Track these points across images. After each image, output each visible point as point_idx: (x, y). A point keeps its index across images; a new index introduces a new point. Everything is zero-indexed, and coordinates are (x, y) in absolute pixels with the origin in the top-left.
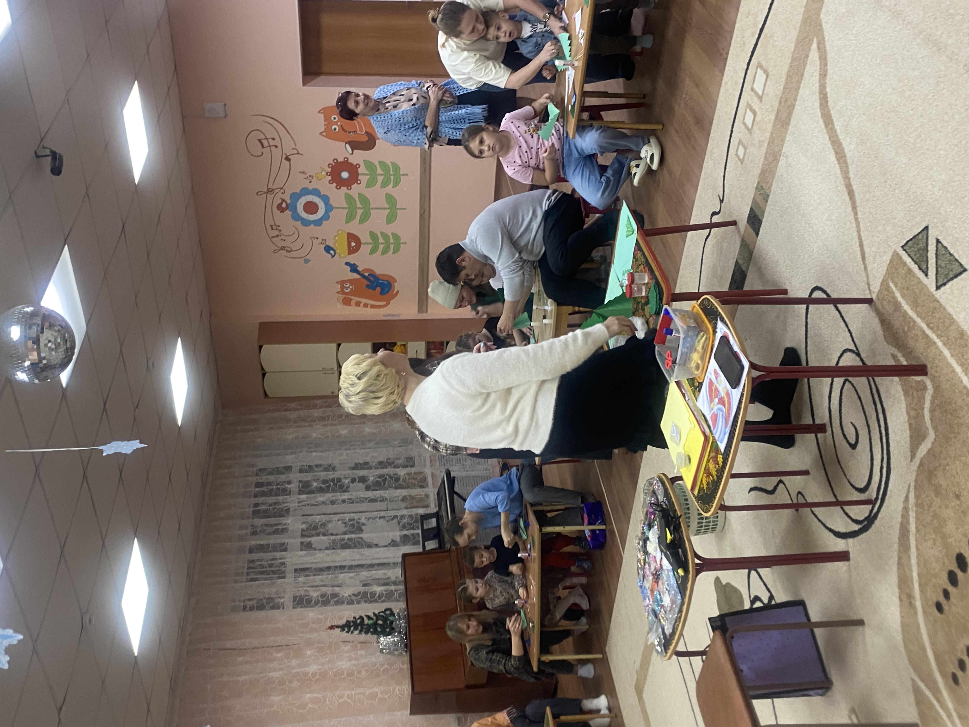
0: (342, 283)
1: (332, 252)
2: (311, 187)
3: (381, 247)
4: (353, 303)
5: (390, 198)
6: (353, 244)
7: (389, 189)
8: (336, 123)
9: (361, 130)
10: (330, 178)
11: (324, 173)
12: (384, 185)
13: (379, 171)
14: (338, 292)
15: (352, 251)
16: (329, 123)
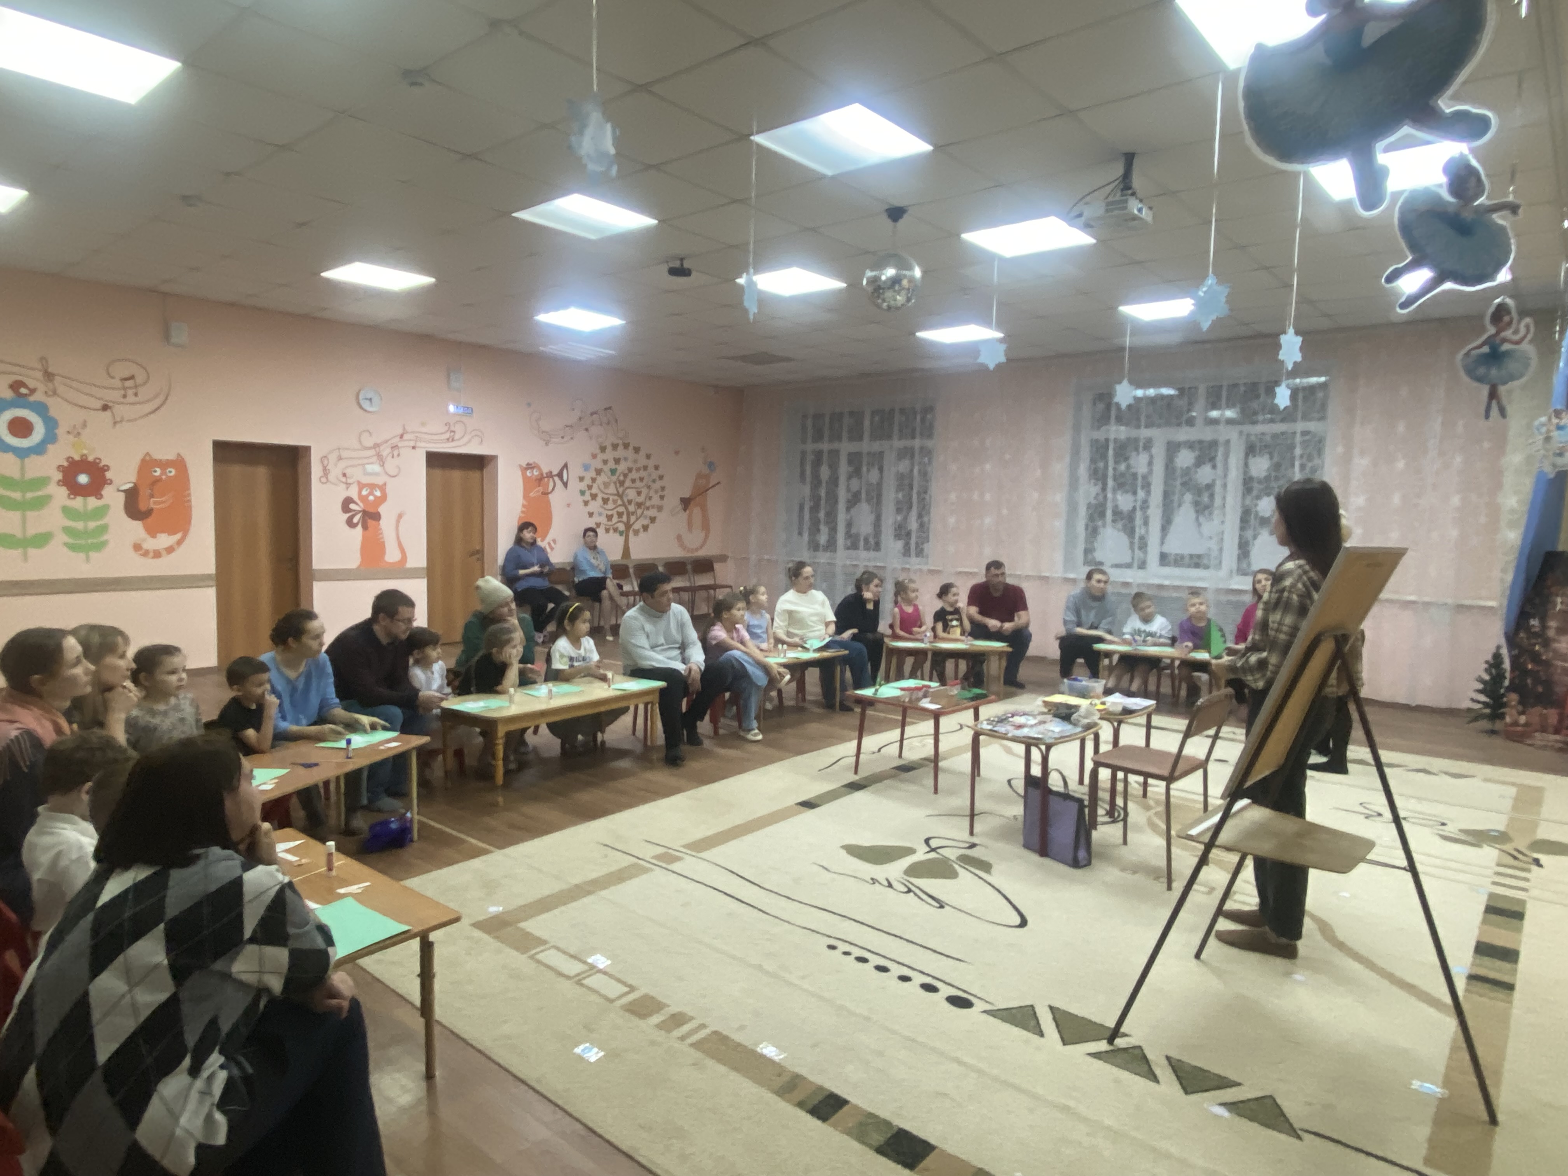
2: (61, 431)
7: (62, 538)
8: (163, 473)
9: (155, 503)
10: (77, 458)
11: (85, 452)
12: (67, 530)
13: (91, 524)
16: (164, 465)
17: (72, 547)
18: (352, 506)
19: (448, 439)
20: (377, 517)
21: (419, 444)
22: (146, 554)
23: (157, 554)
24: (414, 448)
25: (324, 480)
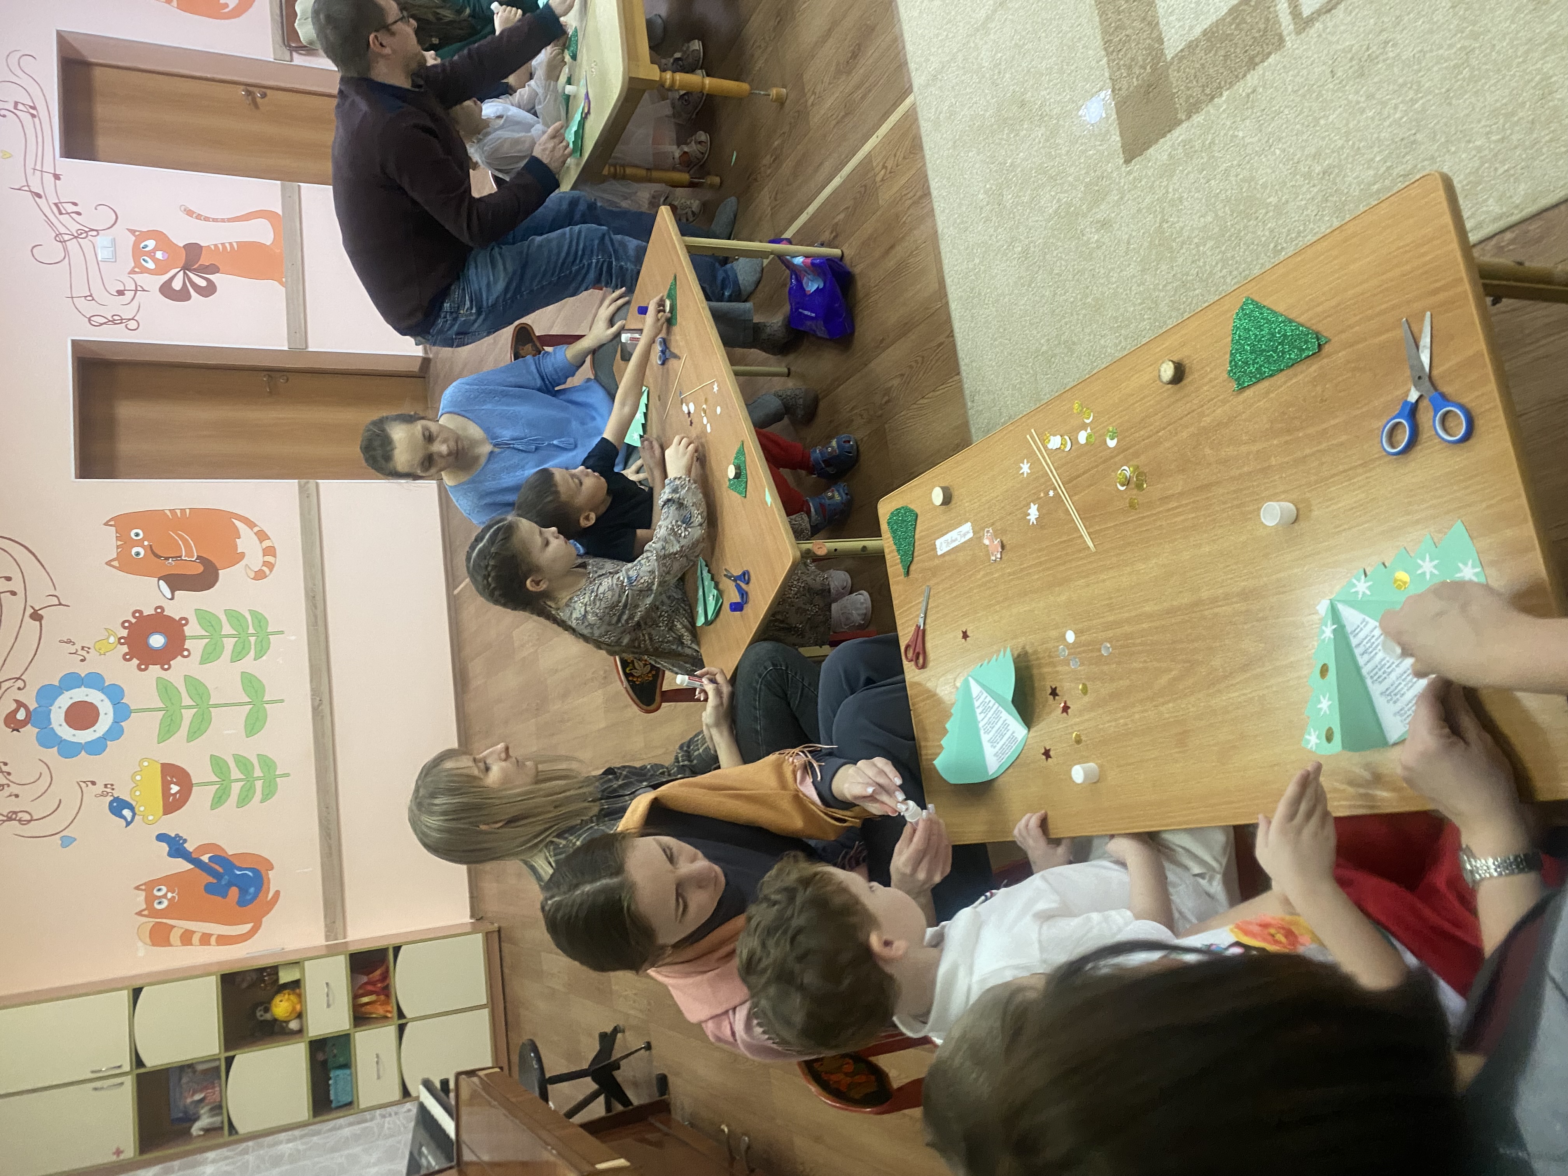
0: (149, 887)
1: (126, 813)
2: (83, 670)
3: (236, 788)
4: (175, 937)
5: (251, 683)
6: (175, 789)
7: (248, 664)
8: (139, 543)
9: (189, 553)
10: (125, 649)
11: (112, 639)
12: (237, 656)
13: (227, 629)
14: (139, 914)
15: (172, 805)
16: (125, 542)
17: (262, 649)
18: (177, 285)
19: (33, 116)
20: (193, 251)
21: (48, 167)
22: (271, 566)
23: (270, 551)
24: (57, 177)
25: (132, 325)
